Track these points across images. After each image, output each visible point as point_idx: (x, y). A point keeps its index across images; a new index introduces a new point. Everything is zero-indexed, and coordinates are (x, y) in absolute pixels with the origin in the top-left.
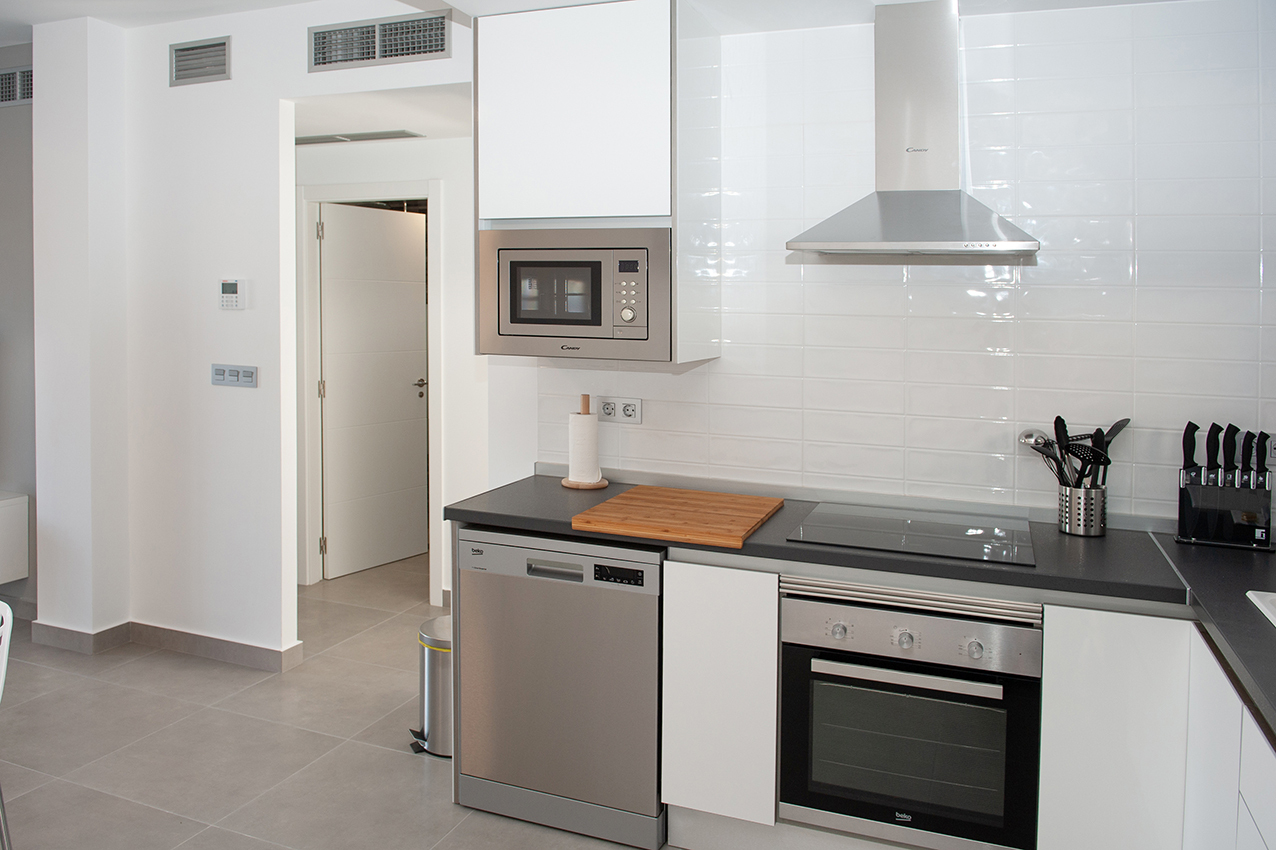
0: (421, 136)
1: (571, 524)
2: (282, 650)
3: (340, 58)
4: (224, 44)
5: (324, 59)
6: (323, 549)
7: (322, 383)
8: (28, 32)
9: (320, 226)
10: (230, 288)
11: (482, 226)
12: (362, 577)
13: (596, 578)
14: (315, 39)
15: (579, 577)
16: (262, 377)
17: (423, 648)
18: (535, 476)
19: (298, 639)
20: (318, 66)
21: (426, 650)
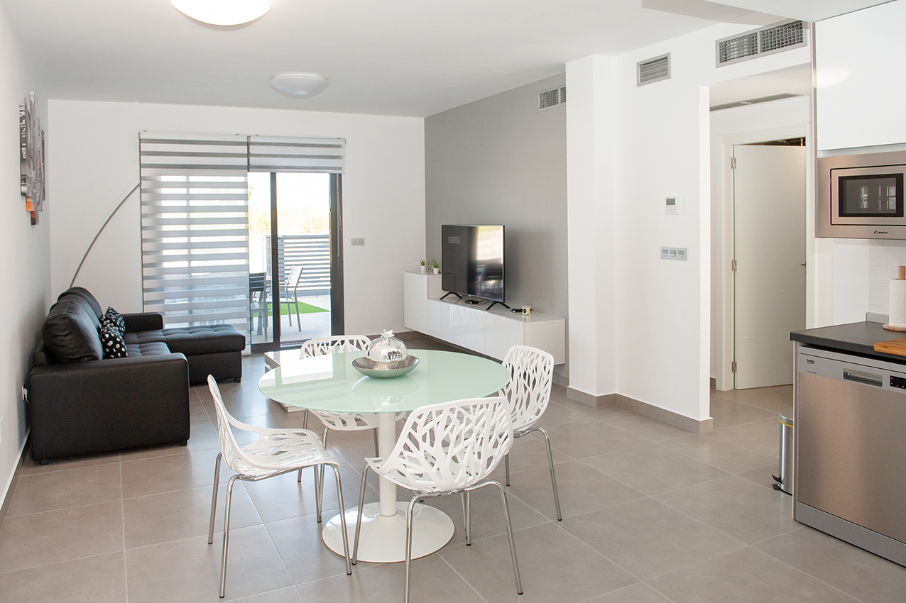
0: (800, 95)
1: (873, 347)
2: (700, 420)
3: (736, 56)
4: (667, 58)
5: (726, 58)
6: (734, 369)
7: (734, 262)
8: (562, 67)
9: (734, 160)
10: (671, 202)
11: (820, 155)
12: (759, 392)
13: (891, 385)
14: (720, 47)
15: (880, 384)
16: (689, 254)
17: (782, 425)
18: (867, 322)
19: (710, 416)
20: (722, 63)
21: (784, 425)
